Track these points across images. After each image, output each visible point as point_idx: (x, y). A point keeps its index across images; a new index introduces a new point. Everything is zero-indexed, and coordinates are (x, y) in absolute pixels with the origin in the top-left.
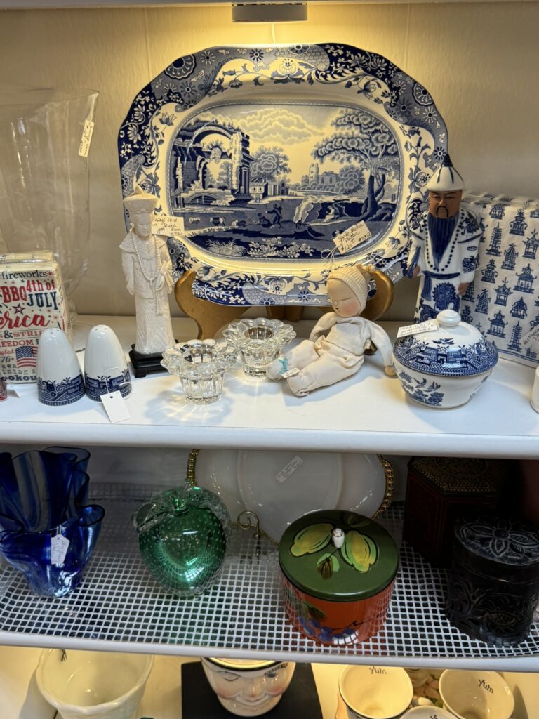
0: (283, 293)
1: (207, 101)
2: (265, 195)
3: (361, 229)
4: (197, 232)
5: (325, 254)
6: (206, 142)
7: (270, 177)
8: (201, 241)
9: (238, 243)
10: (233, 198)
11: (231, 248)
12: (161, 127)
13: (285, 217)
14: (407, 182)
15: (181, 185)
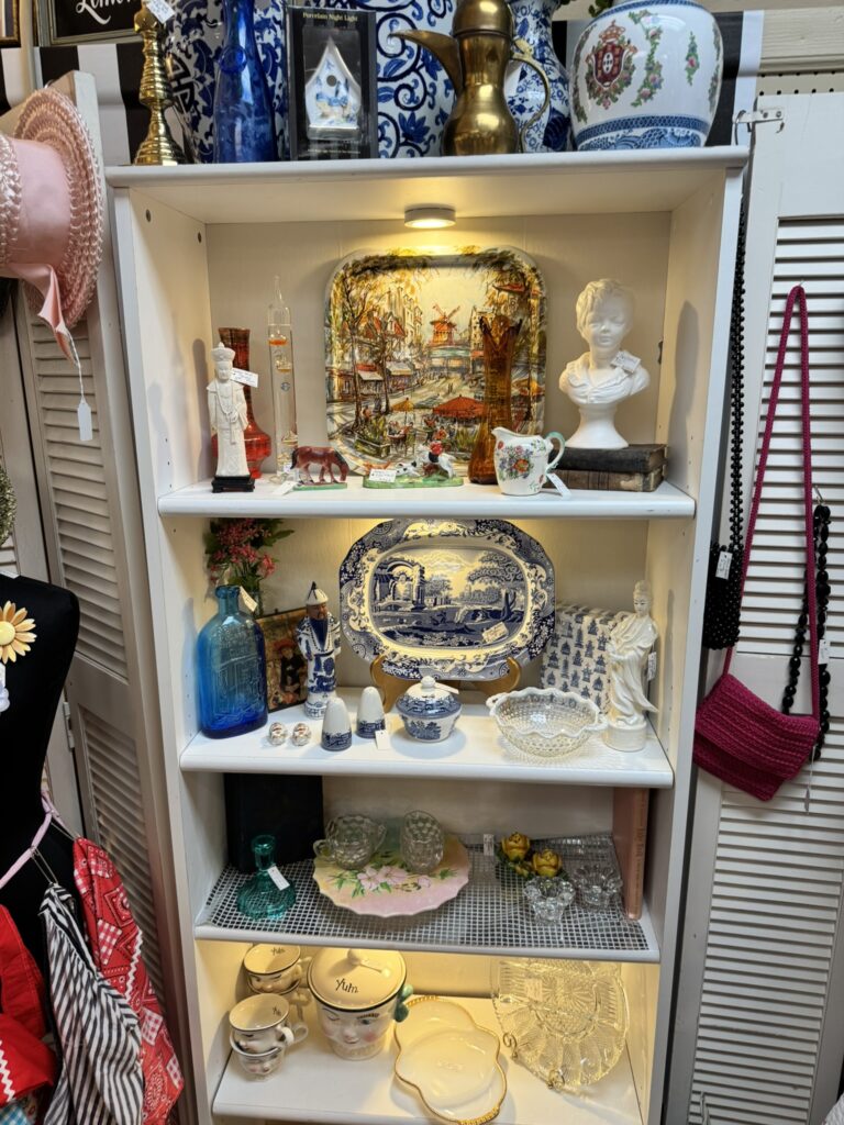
0: (447, 671)
1: (398, 546)
2: (435, 604)
3: (501, 628)
4: (388, 628)
5: (477, 644)
6: (396, 571)
7: (438, 593)
8: (390, 635)
9: (416, 636)
10: (413, 606)
11: (412, 639)
12: (367, 563)
13: (448, 619)
14: (531, 598)
15: (378, 598)
